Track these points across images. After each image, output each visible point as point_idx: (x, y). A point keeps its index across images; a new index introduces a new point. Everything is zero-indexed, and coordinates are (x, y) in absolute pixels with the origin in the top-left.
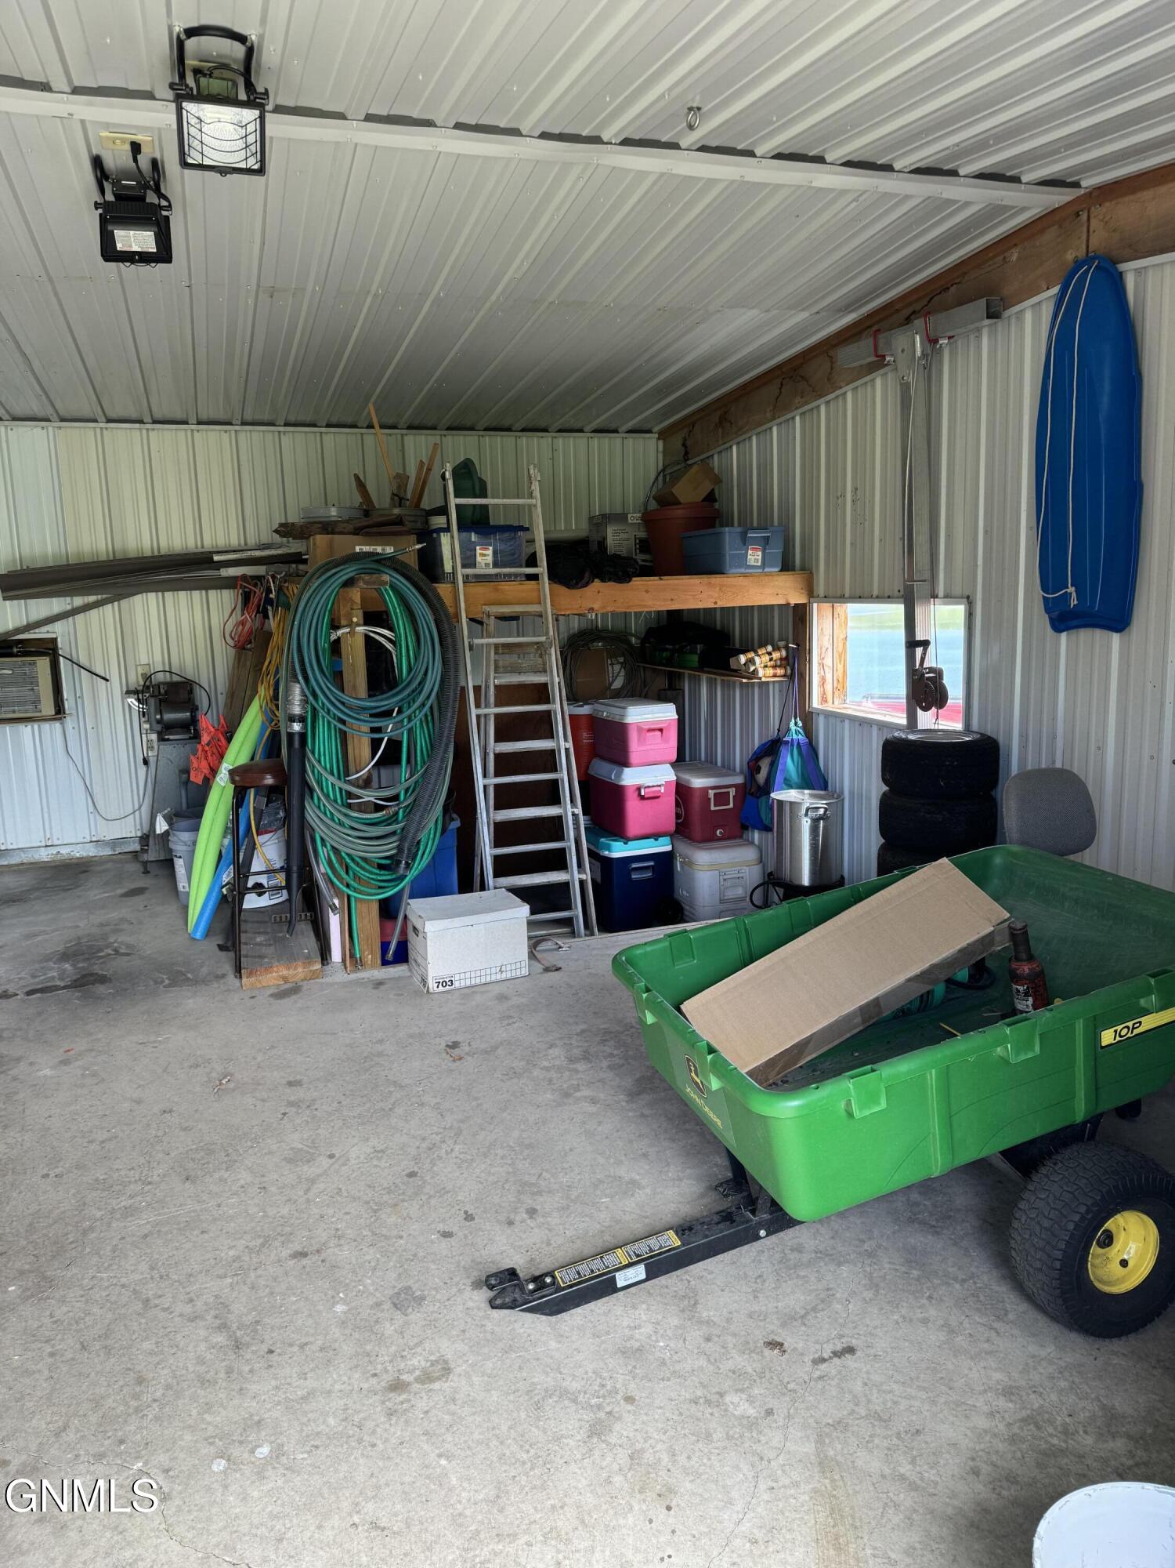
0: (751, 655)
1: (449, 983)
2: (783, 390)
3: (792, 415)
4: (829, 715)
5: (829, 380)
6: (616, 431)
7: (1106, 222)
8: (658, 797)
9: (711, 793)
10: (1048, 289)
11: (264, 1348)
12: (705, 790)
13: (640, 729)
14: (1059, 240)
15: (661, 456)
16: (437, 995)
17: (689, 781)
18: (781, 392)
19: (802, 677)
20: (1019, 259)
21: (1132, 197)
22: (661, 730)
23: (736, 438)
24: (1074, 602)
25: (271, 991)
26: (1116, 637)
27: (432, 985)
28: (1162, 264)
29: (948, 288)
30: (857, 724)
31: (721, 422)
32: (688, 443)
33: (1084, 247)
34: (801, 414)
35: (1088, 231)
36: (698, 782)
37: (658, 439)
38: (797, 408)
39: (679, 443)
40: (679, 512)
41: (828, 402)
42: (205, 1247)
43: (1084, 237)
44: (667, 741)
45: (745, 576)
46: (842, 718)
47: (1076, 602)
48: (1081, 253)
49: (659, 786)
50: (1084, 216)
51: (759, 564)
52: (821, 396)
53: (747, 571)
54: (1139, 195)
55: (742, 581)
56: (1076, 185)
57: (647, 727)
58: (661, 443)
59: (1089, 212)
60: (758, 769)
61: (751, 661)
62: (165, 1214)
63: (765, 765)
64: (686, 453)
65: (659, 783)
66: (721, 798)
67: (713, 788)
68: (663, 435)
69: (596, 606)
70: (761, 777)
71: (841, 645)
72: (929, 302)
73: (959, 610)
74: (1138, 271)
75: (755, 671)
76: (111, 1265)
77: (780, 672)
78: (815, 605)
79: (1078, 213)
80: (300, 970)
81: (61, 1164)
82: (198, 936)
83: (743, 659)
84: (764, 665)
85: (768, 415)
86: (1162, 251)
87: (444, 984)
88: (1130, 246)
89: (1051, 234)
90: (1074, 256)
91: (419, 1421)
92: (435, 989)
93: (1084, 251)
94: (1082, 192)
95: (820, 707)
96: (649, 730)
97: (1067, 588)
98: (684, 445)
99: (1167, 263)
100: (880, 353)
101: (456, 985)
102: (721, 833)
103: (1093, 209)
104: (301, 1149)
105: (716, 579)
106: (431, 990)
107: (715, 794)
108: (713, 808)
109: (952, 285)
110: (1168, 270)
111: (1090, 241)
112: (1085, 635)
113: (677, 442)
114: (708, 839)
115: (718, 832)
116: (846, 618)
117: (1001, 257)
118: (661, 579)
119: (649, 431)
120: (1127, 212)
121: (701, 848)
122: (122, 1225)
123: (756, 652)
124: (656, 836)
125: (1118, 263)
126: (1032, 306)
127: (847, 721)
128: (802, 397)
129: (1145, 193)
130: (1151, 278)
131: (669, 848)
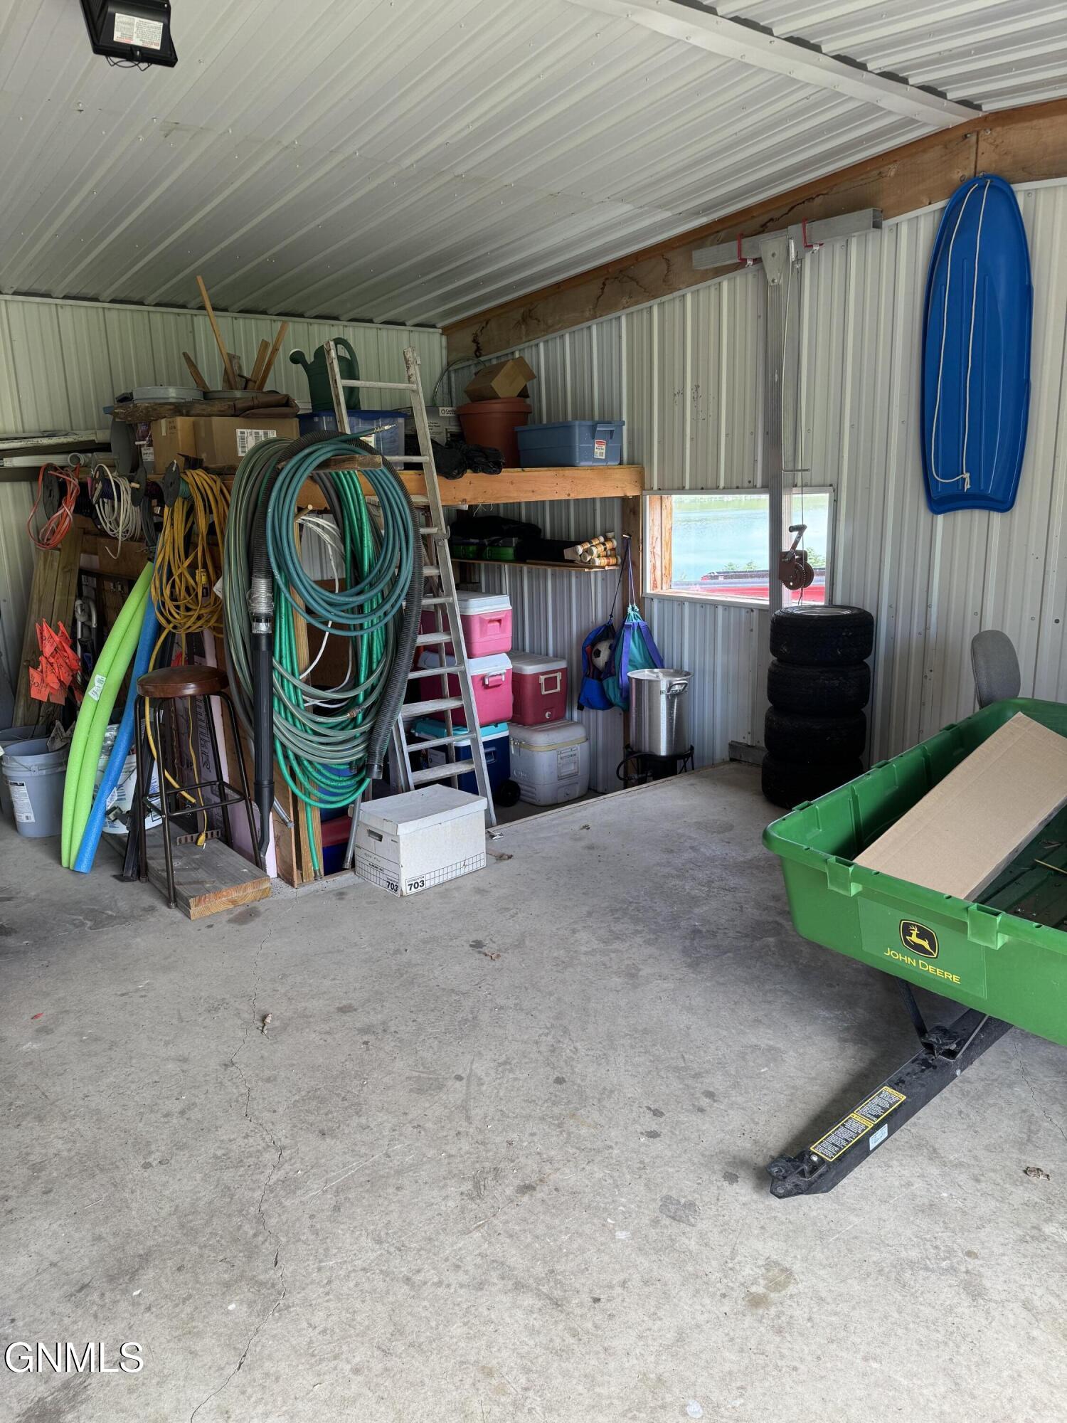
0: (587, 546)
1: (420, 884)
2: (606, 290)
3: (618, 314)
4: (663, 599)
5: (664, 281)
6: (403, 324)
7: (997, 146)
8: (499, 685)
9: (542, 678)
10: (930, 204)
11: (587, 1299)
12: (536, 676)
13: (482, 621)
14: (944, 159)
15: (444, 352)
16: (412, 897)
17: (521, 669)
18: (603, 292)
19: (635, 565)
20: (897, 175)
21: (1027, 124)
22: (499, 621)
23: (544, 336)
24: (967, 486)
25: (226, 917)
26: (996, 517)
27: (404, 887)
28: (1055, 187)
29: (813, 199)
30: (698, 606)
31: (524, 320)
32: (480, 340)
33: (973, 167)
34: (627, 315)
35: (977, 153)
36: (529, 669)
37: (442, 334)
38: (624, 308)
39: (469, 339)
40: (496, 407)
41: (662, 304)
42: (416, 1204)
43: (973, 157)
44: (503, 631)
45: (592, 468)
46: (681, 601)
47: (969, 486)
48: (969, 173)
49: (500, 675)
50: (974, 138)
51: (604, 457)
52: (655, 297)
53: (595, 464)
54: (1035, 122)
55: (589, 473)
56: (978, 108)
57: (488, 618)
58: (444, 339)
59: (978, 135)
60: (598, 654)
61: (588, 551)
62: (336, 1178)
63: (604, 649)
64: (478, 349)
65: (498, 673)
66: (551, 683)
67: (543, 674)
68: (446, 331)
69: (468, 498)
70: (601, 661)
71: (667, 534)
72: (789, 211)
73: (824, 498)
74: (1028, 193)
75: (592, 561)
76: (327, 1250)
77: (613, 561)
78: (648, 497)
79: (966, 136)
80: (250, 890)
81: (153, 1147)
82: (84, 868)
83: (580, 549)
84: (598, 553)
85: (587, 314)
86: (1058, 175)
87: (416, 885)
88: (1023, 169)
89: (933, 154)
90: (960, 175)
91: (812, 1330)
92: (408, 891)
93: (973, 171)
94: (981, 114)
95: (652, 592)
96: (491, 621)
97: (963, 473)
98: (474, 341)
99: (1060, 186)
100: (743, 257)
101: (427, 884)
102: (549, 715)
103: (982, 133)
104: (419, 1077)
105: (568, 472)
106: (404, 894)
107: (545, 679)
108: (544, 692)
109: (818, 196)
110: (1061, 193)
111: (979, 162)
112: (961, 517)
113: (465, 338)
114: (539, 722)
115: (547, 715)
116: (671, 509)
117: (876, 172)
118: (523, 471)
119: (434, 326)
120: (1020, 138)
121: (536, 731)
122: (297, 1201)
123: (590, 543)
124: (496, 723)
125: (1014, 183)
126: (909, 220)
127: (687, 605)
128: (631, 297)
129: (1041, 121)
130: (1042, 197)
131: (506, 734)
